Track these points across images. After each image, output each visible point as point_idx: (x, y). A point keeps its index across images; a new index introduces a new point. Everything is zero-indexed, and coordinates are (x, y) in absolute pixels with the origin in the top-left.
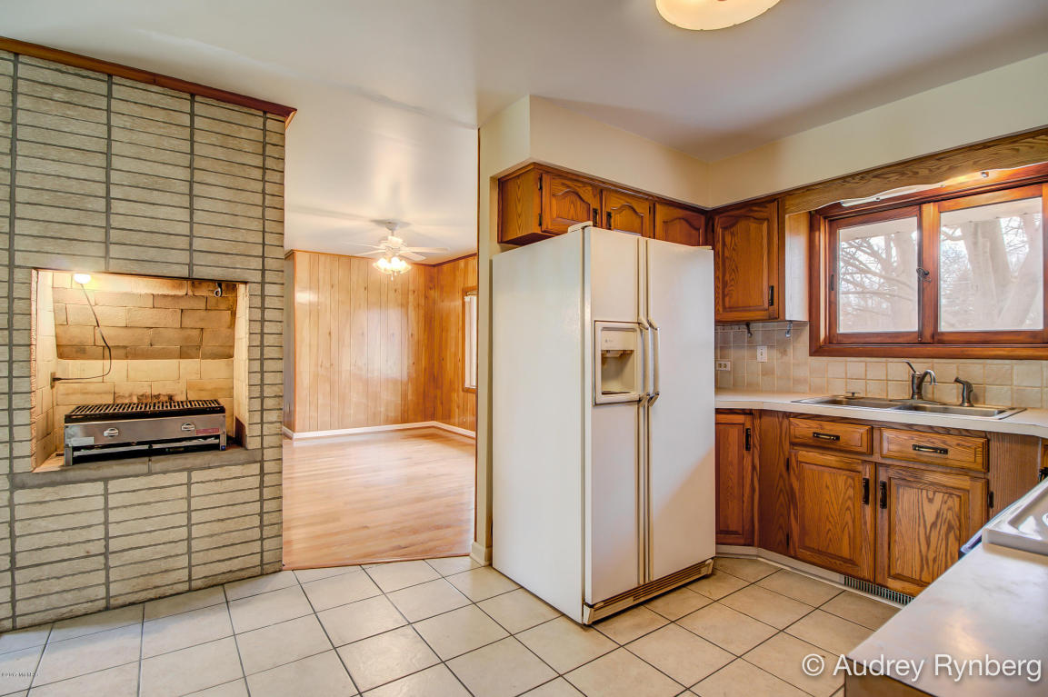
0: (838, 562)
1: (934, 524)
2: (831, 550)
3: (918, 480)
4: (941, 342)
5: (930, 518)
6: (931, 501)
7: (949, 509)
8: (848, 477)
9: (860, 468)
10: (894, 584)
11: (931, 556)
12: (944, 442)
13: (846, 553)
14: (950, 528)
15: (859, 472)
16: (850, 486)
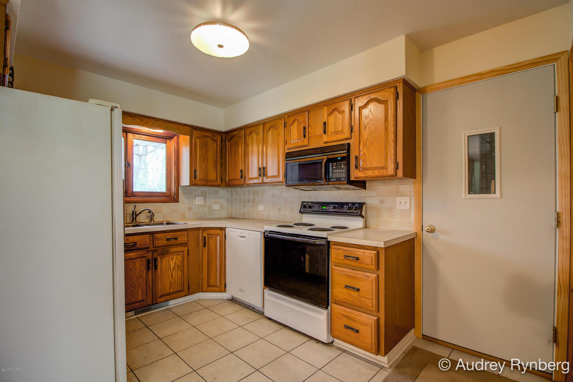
0: (136, 304)
1: (174, 268)
2: (133, 301)
3: (168, 252)
4: (134, 196)
5: (172, 266)
6: (172, 259)
7: (178, 260)
8: (141, 261)
9: (146, 255)
10: (159, 300)
11: (173, 280)
12: (177, 235)
13: (140, 298)
14: (179, 267)
15: (145, 257)
16: (142, 265)
